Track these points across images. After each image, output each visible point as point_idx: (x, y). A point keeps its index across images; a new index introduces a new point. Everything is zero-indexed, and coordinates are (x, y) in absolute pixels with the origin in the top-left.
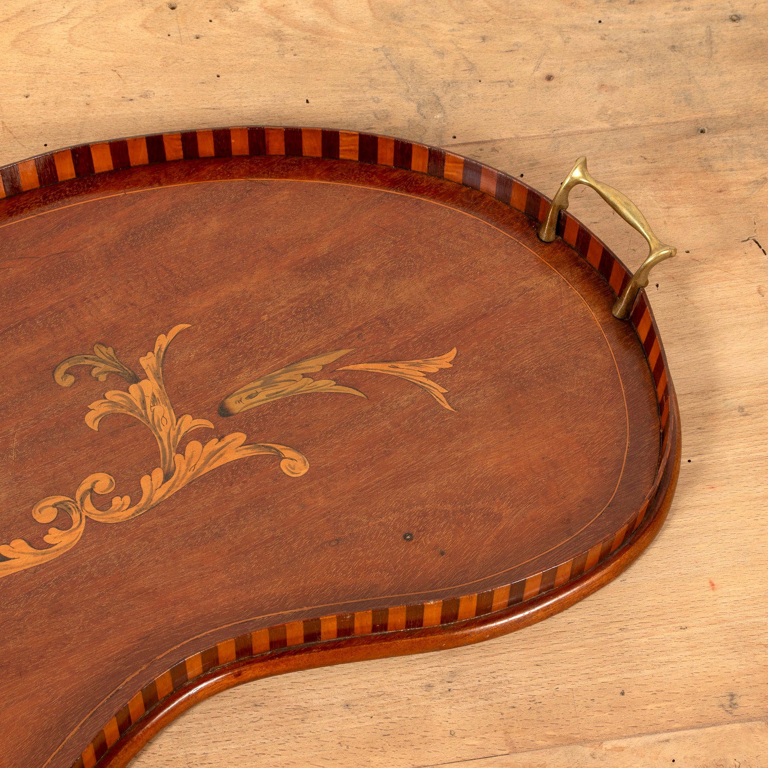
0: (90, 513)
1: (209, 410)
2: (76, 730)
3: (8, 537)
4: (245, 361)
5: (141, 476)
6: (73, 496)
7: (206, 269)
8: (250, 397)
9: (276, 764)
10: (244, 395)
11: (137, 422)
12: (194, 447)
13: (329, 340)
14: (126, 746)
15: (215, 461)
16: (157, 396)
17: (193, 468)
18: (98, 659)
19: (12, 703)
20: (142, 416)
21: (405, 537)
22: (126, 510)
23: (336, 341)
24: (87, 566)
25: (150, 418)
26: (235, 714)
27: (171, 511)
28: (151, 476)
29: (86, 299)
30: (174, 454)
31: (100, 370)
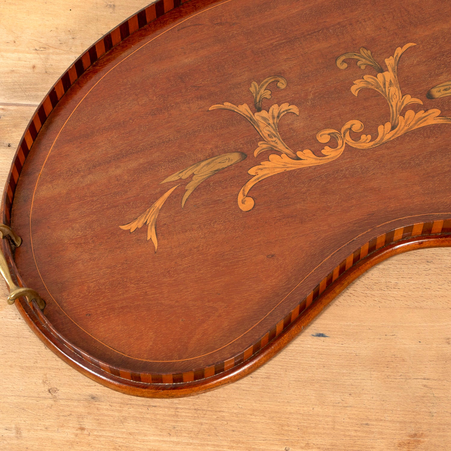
0: (348, 141)
1: (421, 94)
2: (329, 257)
3: (302, 147)
4: (445, 69)
5: (378, 125)
6: (340, 130)
7: (429, 13)
8: (445, 90)
9: (436, 296)
10: (442, 88)
11: (379, 95)
12: (410, 113)
14: (355, 271)
15: (421, 123)
16: (393, 82)
17: (408, 125)
18: (344, 221)
19: (296, 237)
20: (382, 92)
22: (368, 143)
24: (343, 170)
25: (387, 93)
26: (415, 265)
27: (394, 147)
28: (384, 126)
29: (359, 21)
30: (398, 116)
31: (362, 62)
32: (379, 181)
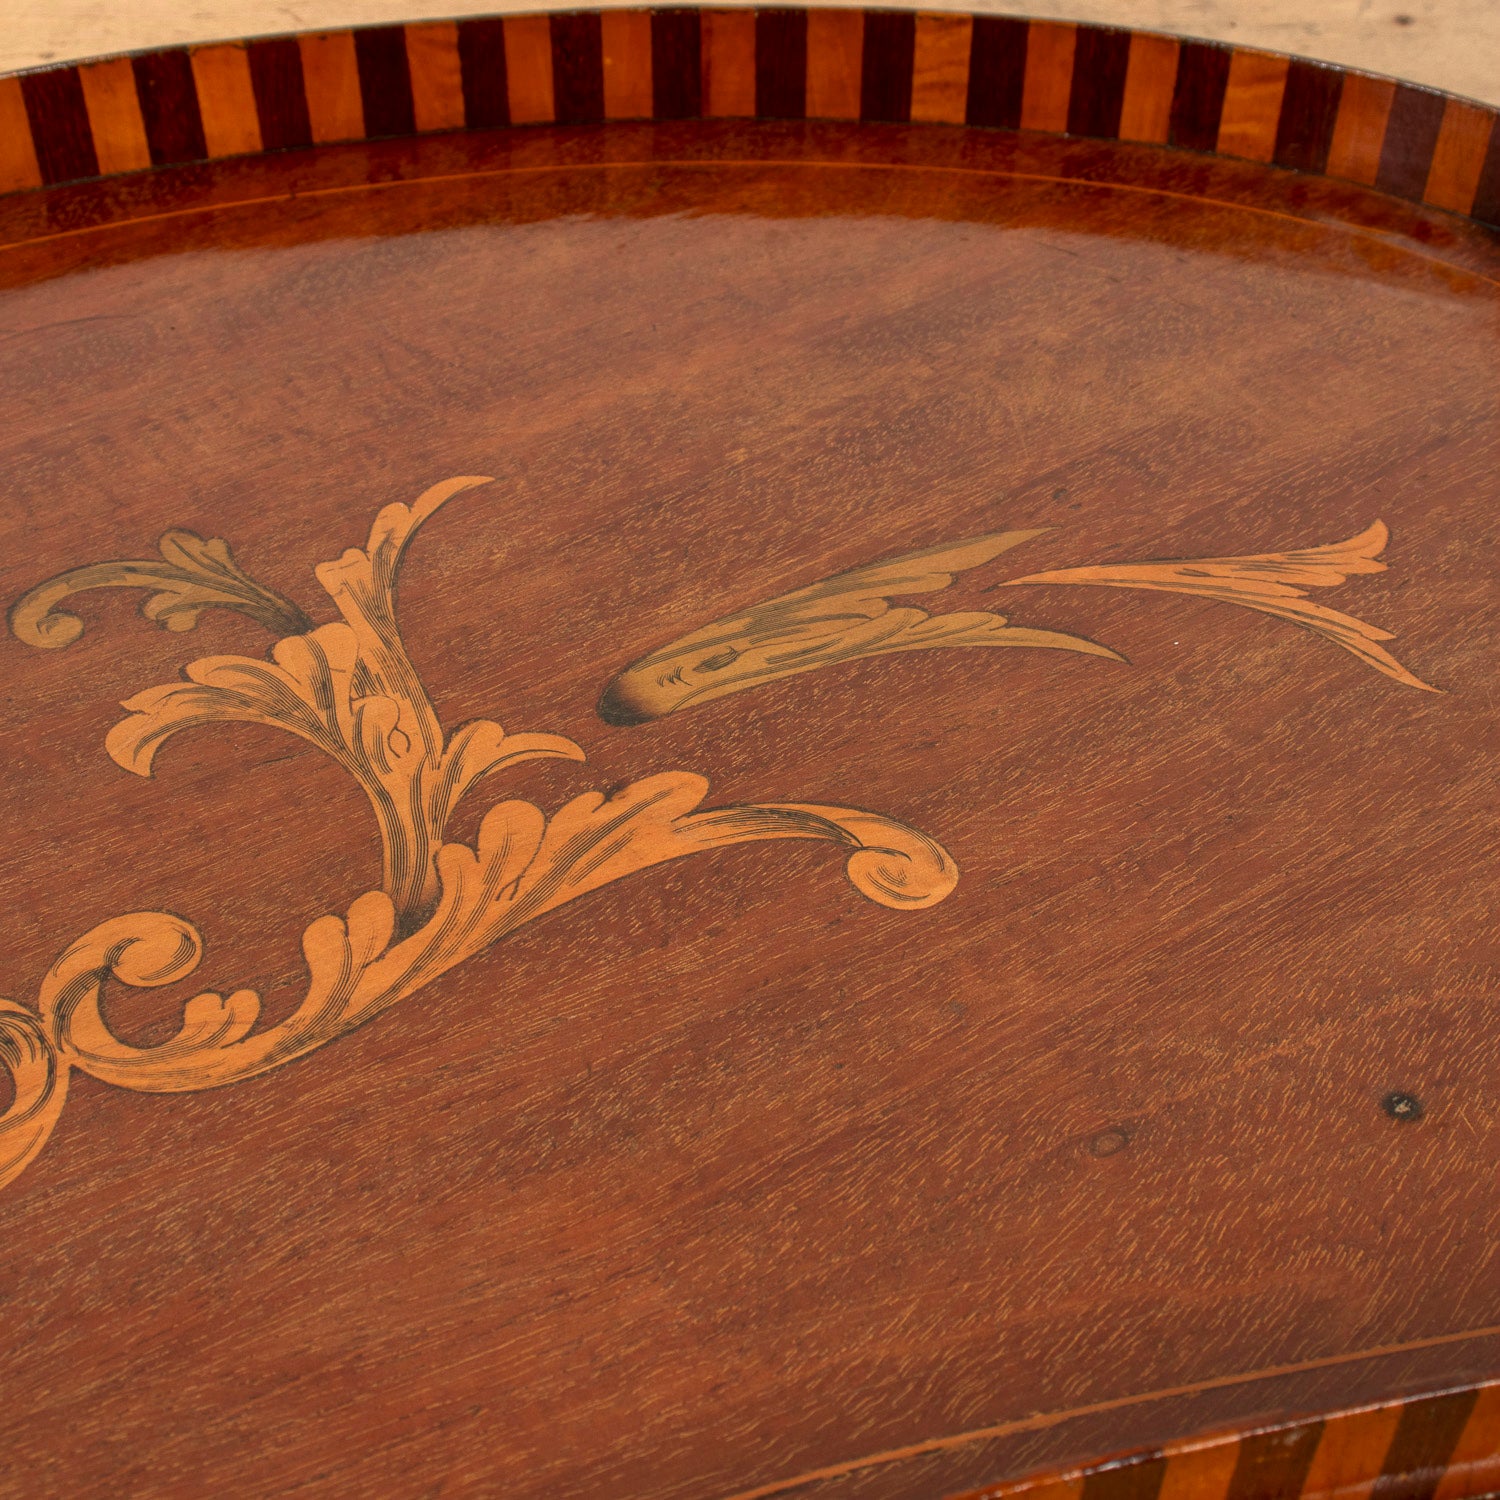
0: (89, 1056)
1: (563, 705)
4: (682, 566)
5: (304, 921)
6: (27, 995)
7: (537, 346)
8: (710, 665)
10: (690, 661)
11: (298, 748)
12: (511, 820)
13: (960, 509)
15: (593, 863)
16: (374, 668)
17: (511, 889)
20: (316, 728)
21: (1389, 1105)
22: (242, 1040)
23: (982, 510)
25: (348, 734)
27: (427, 1041)
28: (344, 918)
29: (150, 421)
30: (435, 844)
31: (177, 600)
32: (342, 1302)
